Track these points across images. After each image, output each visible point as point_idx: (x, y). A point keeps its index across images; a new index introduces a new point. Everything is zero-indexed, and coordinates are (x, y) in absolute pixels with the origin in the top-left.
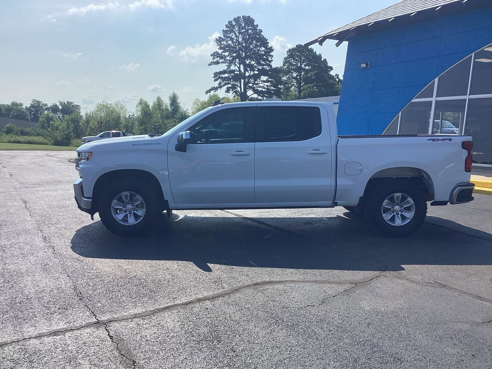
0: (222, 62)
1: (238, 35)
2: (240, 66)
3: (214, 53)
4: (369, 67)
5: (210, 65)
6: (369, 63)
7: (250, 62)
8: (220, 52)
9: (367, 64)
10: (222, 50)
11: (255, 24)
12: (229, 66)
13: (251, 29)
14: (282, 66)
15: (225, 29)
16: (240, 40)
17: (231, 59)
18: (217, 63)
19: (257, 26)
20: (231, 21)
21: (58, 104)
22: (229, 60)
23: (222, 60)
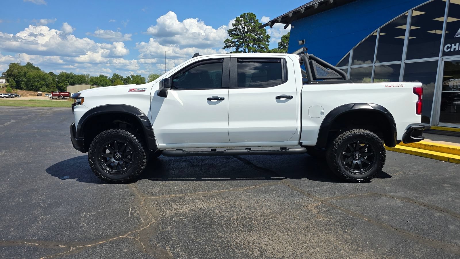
0: (233, 46)
1: (244, 26)
2: (245, 48)
3: (226, 40)
4: (304, 43)
5: (224, 48)
6: (304, 40)
7: (252, 46)
8: (230, 38)
9: (303, 41)
10: (232, 38)
11: (256, 19)
12: (238, 49)
13: (253, 23)
14: (277, 48)
15: (234, 23)
16: (246, 30)
17: (238, 43)
18: (229, 46)
19: (257, 21)
20: (239, 18)
21: (130, 77)
22: (238, 45)
23: (233, 45)
